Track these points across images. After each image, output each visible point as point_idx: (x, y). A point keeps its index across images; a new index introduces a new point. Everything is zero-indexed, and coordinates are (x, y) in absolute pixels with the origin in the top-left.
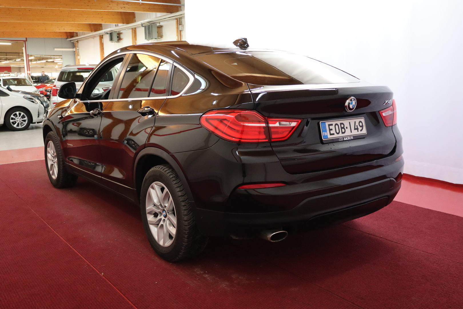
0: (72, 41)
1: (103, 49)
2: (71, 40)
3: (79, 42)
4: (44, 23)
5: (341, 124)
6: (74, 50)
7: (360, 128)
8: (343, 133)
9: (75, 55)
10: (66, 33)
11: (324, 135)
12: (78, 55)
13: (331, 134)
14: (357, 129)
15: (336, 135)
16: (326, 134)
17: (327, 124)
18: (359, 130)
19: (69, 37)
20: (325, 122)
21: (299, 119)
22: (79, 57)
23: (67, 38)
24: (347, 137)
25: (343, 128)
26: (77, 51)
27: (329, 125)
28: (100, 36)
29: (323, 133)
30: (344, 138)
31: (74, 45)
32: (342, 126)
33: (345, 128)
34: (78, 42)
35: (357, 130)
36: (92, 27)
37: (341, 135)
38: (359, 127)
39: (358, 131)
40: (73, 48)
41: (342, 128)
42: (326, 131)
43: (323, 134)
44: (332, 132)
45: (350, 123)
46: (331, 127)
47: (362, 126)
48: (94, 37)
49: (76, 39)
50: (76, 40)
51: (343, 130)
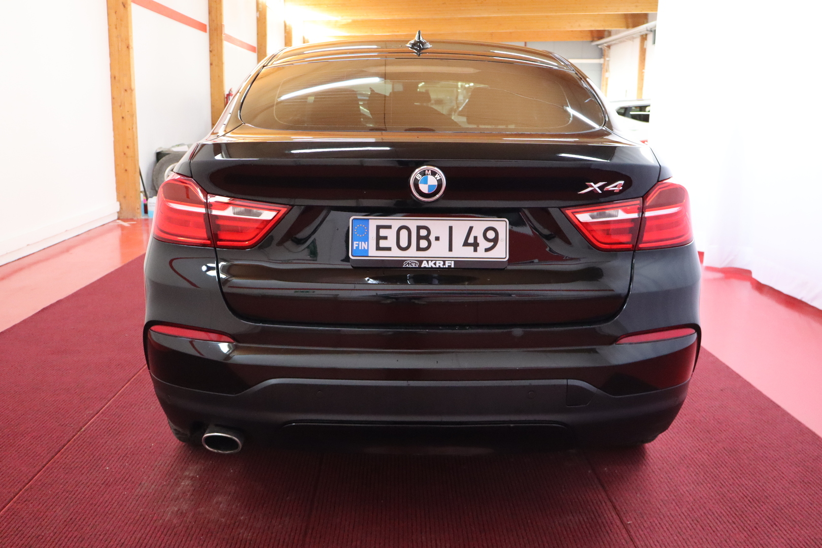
0: (600, 47)
1: (644, 59)
2: (598, 45)
3: (611, 47)
4: (547, 17)
5: (419, 228)
6: (601, 61)
7: (483, 244)
8: (419, 249)
9: (601, 70)
10: (592, 32)
11: (357, 248)
12: (607, 71)
13: (378, 248)
14: (475, 245)
15: (396, 253)
16: (363, 245)
17: (374, 222)
18: (481, 249)
19: (595, 39)
20: (368, 219)
21: (282, 206)
22: (607, 75)
23: (593, 41)
24: (432, 261)
25: (427, 238)
26: (606, 63)
27: (379, 228)
28: (642, 36)
29: (355, 243)
30: (421, 262)
31: (602, 54)
32: (423, 233)
33: (432, 238)
34: (609, 47)
35: (472, 248)
36: (630, 20)
37: (412, 252)
38: (481, 240)
39: (475, 250)
40: (600, 58)
41: (419, 238)
42: (366, 239)
43: (355, 246)
44: (383, 243)
45: (451, 228)
46: (383, 232)
47: (495, 241)
48: (632, 38)
49: (605, 43)
50: (606, 45)
51: (424, 243)
